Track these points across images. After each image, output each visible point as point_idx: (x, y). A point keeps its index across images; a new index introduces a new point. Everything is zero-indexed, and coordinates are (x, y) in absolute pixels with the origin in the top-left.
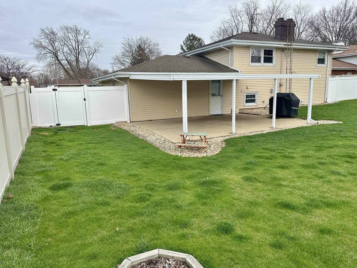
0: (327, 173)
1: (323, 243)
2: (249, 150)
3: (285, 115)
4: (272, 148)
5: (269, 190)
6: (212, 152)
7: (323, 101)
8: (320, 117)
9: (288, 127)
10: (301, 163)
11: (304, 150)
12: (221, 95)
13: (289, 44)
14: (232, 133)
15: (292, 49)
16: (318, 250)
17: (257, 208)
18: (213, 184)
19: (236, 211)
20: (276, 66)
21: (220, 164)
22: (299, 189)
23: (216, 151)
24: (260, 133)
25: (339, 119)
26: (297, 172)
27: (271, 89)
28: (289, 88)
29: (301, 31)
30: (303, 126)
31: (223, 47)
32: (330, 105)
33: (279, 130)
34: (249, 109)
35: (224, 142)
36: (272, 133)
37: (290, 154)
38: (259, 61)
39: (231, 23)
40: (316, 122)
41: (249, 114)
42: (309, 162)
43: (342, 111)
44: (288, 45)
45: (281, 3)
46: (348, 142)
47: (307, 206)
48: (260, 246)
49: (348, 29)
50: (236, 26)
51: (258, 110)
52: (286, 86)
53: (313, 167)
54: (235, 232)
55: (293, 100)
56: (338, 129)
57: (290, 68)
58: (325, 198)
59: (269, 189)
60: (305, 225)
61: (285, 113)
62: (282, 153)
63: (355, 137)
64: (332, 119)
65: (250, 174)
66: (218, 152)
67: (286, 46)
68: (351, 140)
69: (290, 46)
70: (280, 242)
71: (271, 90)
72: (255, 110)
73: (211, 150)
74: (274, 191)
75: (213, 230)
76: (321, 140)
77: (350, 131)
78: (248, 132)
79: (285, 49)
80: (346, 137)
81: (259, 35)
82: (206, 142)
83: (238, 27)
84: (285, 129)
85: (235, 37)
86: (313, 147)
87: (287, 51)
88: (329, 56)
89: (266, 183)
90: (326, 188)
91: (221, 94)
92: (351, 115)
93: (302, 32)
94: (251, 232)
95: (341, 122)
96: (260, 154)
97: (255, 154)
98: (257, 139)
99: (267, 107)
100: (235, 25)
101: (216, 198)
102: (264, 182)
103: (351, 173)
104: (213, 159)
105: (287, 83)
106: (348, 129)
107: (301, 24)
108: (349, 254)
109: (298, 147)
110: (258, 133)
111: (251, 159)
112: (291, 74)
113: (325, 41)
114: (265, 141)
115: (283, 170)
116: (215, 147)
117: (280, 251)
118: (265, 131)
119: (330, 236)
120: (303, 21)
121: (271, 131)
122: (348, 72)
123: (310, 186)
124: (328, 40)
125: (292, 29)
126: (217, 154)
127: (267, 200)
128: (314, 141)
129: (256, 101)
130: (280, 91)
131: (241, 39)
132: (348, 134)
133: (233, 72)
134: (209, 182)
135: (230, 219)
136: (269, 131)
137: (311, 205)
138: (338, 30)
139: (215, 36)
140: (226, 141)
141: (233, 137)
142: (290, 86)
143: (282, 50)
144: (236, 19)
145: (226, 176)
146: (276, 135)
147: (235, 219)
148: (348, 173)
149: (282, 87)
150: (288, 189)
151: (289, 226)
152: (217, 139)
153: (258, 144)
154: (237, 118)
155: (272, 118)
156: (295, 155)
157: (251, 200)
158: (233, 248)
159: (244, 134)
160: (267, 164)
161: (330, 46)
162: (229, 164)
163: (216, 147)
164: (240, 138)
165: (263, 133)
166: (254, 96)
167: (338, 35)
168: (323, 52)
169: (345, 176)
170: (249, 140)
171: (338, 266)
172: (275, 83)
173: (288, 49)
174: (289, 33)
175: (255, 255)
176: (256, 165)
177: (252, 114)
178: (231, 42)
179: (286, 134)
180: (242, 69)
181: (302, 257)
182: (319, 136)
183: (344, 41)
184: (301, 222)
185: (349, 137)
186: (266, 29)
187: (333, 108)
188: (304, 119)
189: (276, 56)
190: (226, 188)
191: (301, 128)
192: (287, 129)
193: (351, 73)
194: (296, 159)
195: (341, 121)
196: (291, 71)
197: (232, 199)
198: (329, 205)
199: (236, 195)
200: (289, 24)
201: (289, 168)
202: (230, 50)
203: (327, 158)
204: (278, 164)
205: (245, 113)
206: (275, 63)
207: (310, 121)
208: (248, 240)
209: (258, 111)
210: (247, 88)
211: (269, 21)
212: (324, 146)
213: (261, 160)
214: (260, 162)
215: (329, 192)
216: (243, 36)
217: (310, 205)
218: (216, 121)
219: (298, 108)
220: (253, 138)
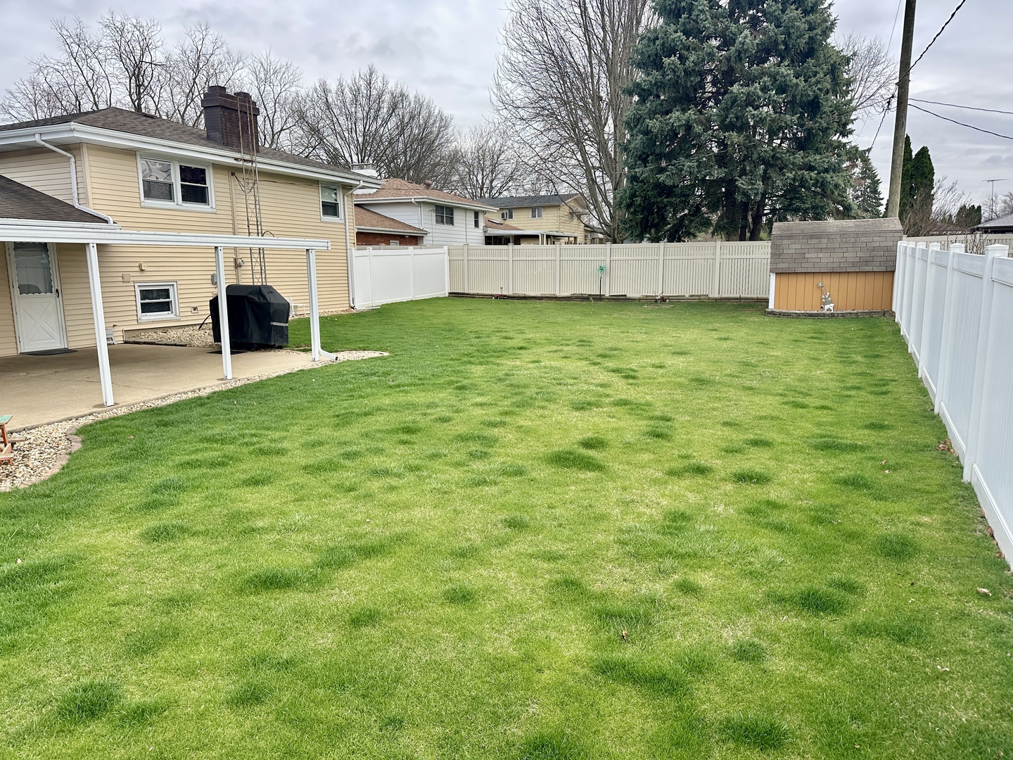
0: (363, 477)
1: (359, 648)
2: (159, 450)
3: (257, 344)
4: (226, 434)
5: (221, 552)
6: (32, 472)
7: (345, 305)
8: (342, 344)
9: (266, 374)
10: (303, 462)
11: (309, 429)
12: (57, 291)
13: (247, 157)
14: (102, 406)
15: (255, 171)
16: (350, 670)
17: (188, 612)
18: (41, 576)
19: (123, 639)
20: (219, 212)
21: (65, 506)
22: (299, 531)
23: (47, 469)
24: (190, 395)
25: (383, 346)
26: (294, 487)
27: (212, 273)
28: (261, 272)
29: (277, 128)
30: (302, 368)
31: (43, 143)
32: (362, 315)
33: (242, 383)
34: (155, 331)
35: (76, 437)
36: (226, 394)
37: (273, 445)
38: (170, 197)
39: (71, 74)
40: (334, 355)
41: (156, 344)
42: (321, 455)
43: (386, 327)
44: (245, 161)
45: (216, 47)
46: (402, 398)
47: (319, 569)
48: (202, 715)
49: (381, 141)
50: (89, 87)
51: (181, 331)
52: (252, 266)
53: (331, 466)
54: (121, 703)
55: (272, 303)
56: (381, 370)
57: (257, 222)
58: (361, 537)
59: (220, 550)
60: (318, 619)
61: (256, 339)
62: (253, 444)
63: (415, 385)
64: (368, 347)
65: (166, 517)
66: (56, 470)
67: (241, 163)
68: (407, 392)
69: (250, 164)
70: (256, 685)
71: (212, 276)
72: (172, 333)
73: (31, 466)
74: (237, 551)
75: (43, 724)
76: (347, 400)
77: (405, 373)
78: (156, 397)
79: (240, 170)
80: (398, 386)
81: (159, 123)
82: (9, 445)
83: (94, 91)
84: (258, 380)
85: (83, 118)
86: (329, 417)
87: (244, 176)
88: (345, 197)
89: (212, 533)
90: (361, 512)
91: (56, 285)
92: (405, 337)
93: (280, 132)
94: (173, 686)
95: (386, 354)
96: (193, 457)
97: (178, 459)
98: (182, 414)
99: (206, 324)
100: (84, 82)
101: (52, 618)
102: (206, 533)
103: (411, 467)
104: (38, 496)
105: (254, 260)
106: (400, 367)
107: (275, 112)
108: (414, 655)
109: (294, 422)
110: (184, 397)
111: (166, 473)
112: (260, 237)
113: (335, 160)
114: (206, 418)
115: (257, 489)
116: (45, 456)
117: (257, 709)
118: (204, 389)
119: (374, 626)
120: (278, 103)
121: (221, 389)
122: (392, 240)
123: (326, 515)
124: (343, 161)
125: (251, 121)
126: (53, 478)
127: (216, 580)
128: (330, 403)
129: (175, 306)
130: (238, 279)
131: (103, 127)
132: (403, 379)
133: (87, 220)
134: (24, 574)
135: (106, 668)
136: (217, 389)
137: (329, 565)
138: (361, 140)
139: (17, 105)
140: (81, 431)
141: (106, 416)
142: (263, 268)
143: (233, 171)
144: (85, 67)
145: (85, 541)
146: (236, 398)
147: (121, 662)
148: (405, 468)
149: (242, 268)
150: (273, 537)
151: (278, 634)
152: (50, 428)
153: (184, 428)
154: (117, 359)
155: (220, 352)
156: (286, 445)
157: (170, 593)
158: (115, 754)
159: (142, 404)
160: (213, 481)
161: (347, 176)
162: (95, 500)
163: (49, 456)
164: (131, 417)
165: (200, 397)
166: (166, 293)
167: (362, 151)
168: (333, 187)
169: (399, 476)
170: (160, 418)
171: (392, 693)
172: (217, 257)
173: (247, 170)
174: (245, 130)
175: (186, 747)
176: (181, 488)
177: (165, 345)
178: (72, 130)
179: (263, 392)
180: (120, 214)
181: (312, 704)
182: (342, 390)
183: (377, 166)
184: (307, 614)
185: (403, 386)
186: (182, 109)
187: (369, 321)
188: (305, 351)
189: (215, 187)
190: (88, 578)
191: (298, 374)
192: (265, 378)
193: (398, 242)
194: (290, 454)
195: (386, 350)
196: (259, 228)
197: (109, 605)
198: (369, 552)
199: (122, 593)
200: (241, 106)
201: (272, 480)
202: (69, 155)
203: (361, 441)
204: (243, 477)
205: (145, 343)
206: (216, 205)
207: (318, 357)
208: (166, 713)
209: (183, 336)
210: (142, 270)
211: (191, 91)
212: (352, 413)
213: (197, 472)
214: (193, 479)
215: (367, 520)
216: (110, 119)
217: (327, 565)
218: (44, 372)
219: (287, 323)
220: (172, 413)
